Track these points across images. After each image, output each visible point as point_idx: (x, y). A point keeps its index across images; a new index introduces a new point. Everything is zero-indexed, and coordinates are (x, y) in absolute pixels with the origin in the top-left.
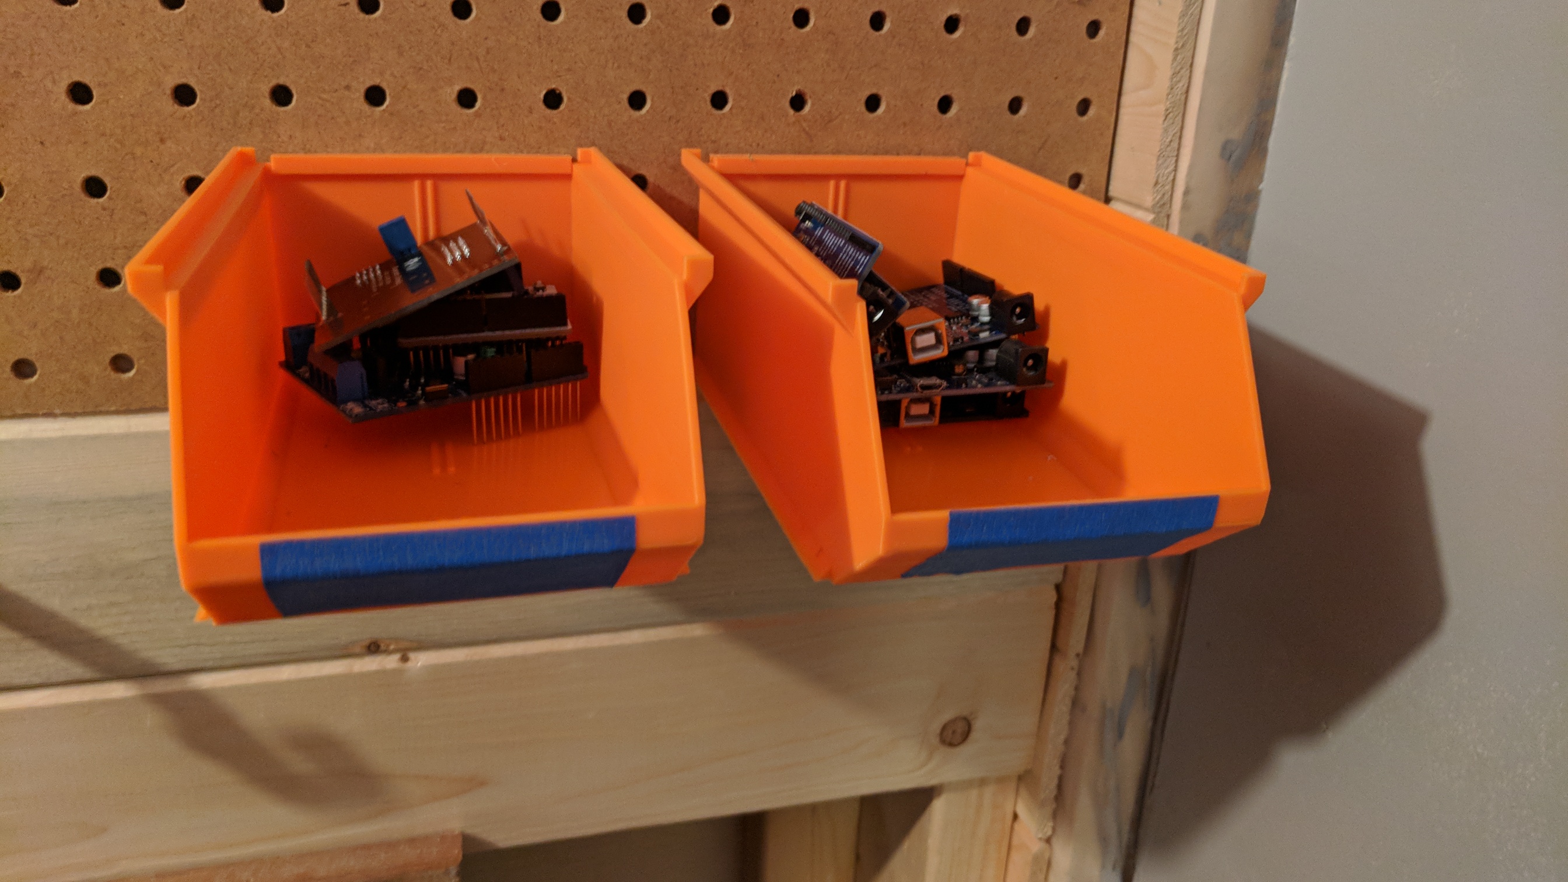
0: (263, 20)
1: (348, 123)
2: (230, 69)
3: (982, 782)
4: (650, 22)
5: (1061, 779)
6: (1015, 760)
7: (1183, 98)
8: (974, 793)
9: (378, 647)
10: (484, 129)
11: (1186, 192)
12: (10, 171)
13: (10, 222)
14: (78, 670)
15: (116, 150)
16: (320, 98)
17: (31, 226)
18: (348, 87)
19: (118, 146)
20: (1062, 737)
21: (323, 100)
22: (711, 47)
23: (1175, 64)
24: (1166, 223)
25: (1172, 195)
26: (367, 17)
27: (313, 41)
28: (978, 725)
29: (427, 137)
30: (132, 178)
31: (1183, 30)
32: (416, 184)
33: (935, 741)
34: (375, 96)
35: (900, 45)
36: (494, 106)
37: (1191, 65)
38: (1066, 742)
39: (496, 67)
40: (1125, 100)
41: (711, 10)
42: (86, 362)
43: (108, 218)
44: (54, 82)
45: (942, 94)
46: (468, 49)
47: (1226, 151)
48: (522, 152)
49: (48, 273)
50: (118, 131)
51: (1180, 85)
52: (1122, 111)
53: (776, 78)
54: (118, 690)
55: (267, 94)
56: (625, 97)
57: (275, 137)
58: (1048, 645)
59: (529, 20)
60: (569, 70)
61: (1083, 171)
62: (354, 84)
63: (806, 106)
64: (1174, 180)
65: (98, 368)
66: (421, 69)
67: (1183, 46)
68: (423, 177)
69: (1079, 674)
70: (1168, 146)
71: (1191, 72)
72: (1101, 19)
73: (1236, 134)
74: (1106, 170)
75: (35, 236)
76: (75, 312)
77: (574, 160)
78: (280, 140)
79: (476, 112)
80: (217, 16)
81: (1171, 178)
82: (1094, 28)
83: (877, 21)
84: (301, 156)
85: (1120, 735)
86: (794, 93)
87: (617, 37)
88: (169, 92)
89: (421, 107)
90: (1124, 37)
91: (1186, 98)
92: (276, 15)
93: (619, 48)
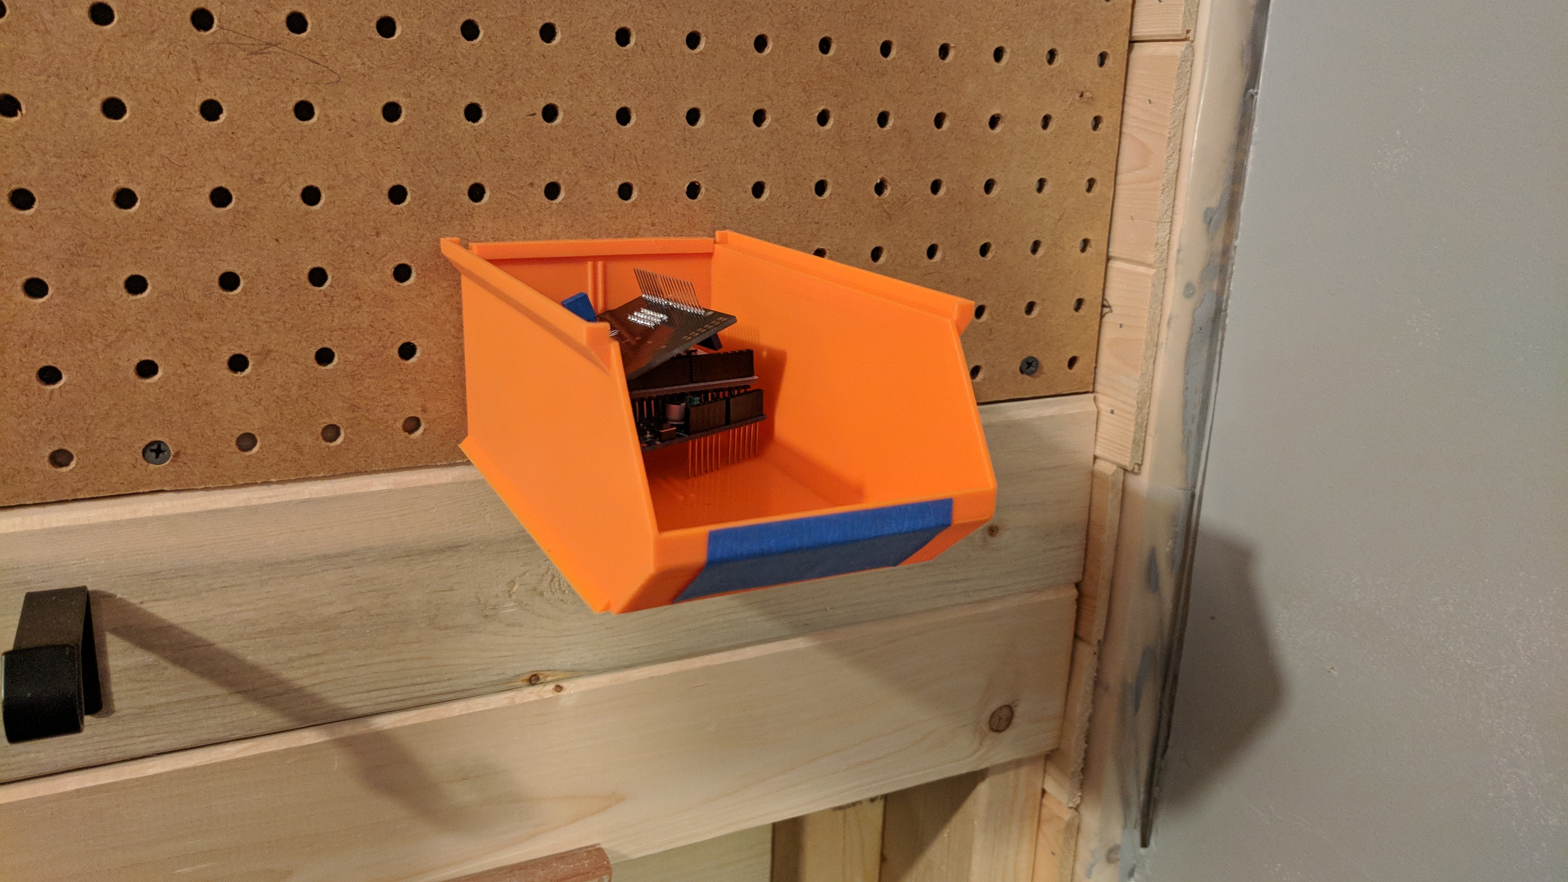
0: (465, 129)
1: (530, 214)
2: (437, 171)
3: (1018, 763)
4: (770, 125)
5: (1086, 751)
6: (1044, 741)
7: (1175, 176)
8: (1011, 774)
9: (538, 679)
10: (639, 217)
11: (1179, 251)
12: (248, 266)
13: (245, 310)
14: (280, 722)
15: (340, 243)
16: (508, 193)
17: (263, 314)
18: (531, 184)
19: (341, 240)
20: (1087, 715)
21: (512, 195)
22: (816, 143)
23: (1169, 149)
24: (1164, 275)
25: (1168, 254)
26: (549, 124)
27: (506, 146)
28: (1019, 711)
29: (594, 225)
30: (350, 268)
31: (1174, 122)
32: (590, 264)
33: (986, 729)
34: (552, 191)
35: (956, 139)
36: (647, 197)
37: (1180, 150)
38: (1090, 720)
39: (650, 165)
40: (1121, 178)
41: (817, 114)
42: (300, 434)
43: (329, 304)
44: (291, 187)
45: (988, 178)
46: (628, 150)
47: (1209, 218)
48: (669, 235)
49: (273, 355)
50: (342, 227)
51: (1173, 166)
52: (1118, 187)
53: (864, 169)
54: (309, 737)
55: (466, 193)
56: (750, 187)
57: (471, 228)
59: (677, 125)
60: (707, 166)
61: (1090, 237)
62: (537, 181)
63: (885, 191)
64: (1169, 241)
65: (311, 439)
66: (590, 167)
67: (1173, 136)
68: (595, 258)
69: (1099, 658)
70: (1164, 214)
71: (1180, 155)
72: (1102, 115)
73: (1214, 201)
74: (1107, 234)
75: (266, 322)
76: (294, 389)
77: (715, 242)
78: (475, 231)
79: (633, 202)
80: (430, 127)
81: (1167, 240)
82: (1097, 121)
83: (939, 120)
84: (491, 244)
85: (1137, 708)
86: (878, 181)
87: (745, 137)
88: (386, 192)
89: (590, 199)
90: (1119, 129)
91: (1177, 176)
92: (476, 124)
93: (746, 147)
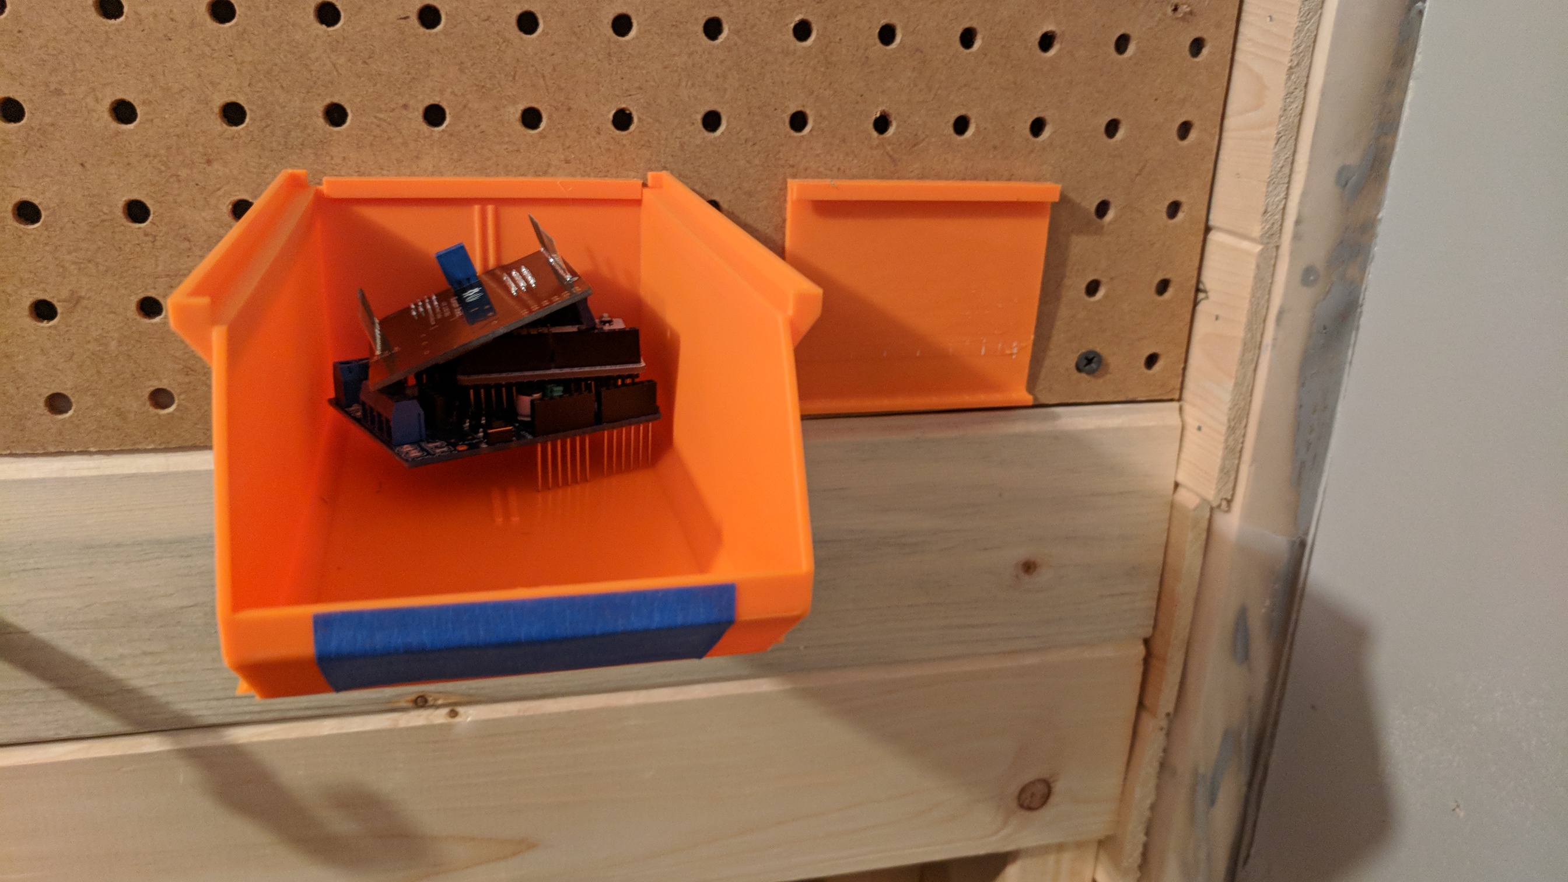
0: (317, 35)
1: (405, 144)
2: (282, 87)
3: (1060, 848)
4: (727, 38)
5: (1146, 846)
6: (1098, 825)
7: (1296, 120)
8: (1051, 859)
9: (426, 701)
10: (548, 151)
11: (1298, 222)
12: (48, 195)
13: (47, 248)
14: (110, 724)
15: (161, 172)
16: (376, 117)
17: (69, 253)
18: (405, 106)
19: (163, 168)
20: (1149, 802)
21: (380, 119)
22: (792, 64)
23: (1289, 83)
24: (1274, 254)
25: (1281, 225)
26: (428, 31)
27: (370, 57)
28: (1059, 787)
29: (488, 159)
30: (175, 202)
31: (1298, 47)
32: (477, 208)
33: (1014, 804)
34: (434, 115)
35: (991, 63)
36: (559, 126)
37: (1306, 85)
38: (1153, 808)
39: (563, 85)
40: (1229, 123)
41: (792, 25)
42: (123, 397)
43: (150, 245)
44: (97, 100)
45: (1035, 116)
46: (532, 66)
47: (1342, 178)
48: (589, 176)
49: (84, 302)
50: (163, 152)
51: (1294, 106)
52: (1225, 135)
53: (859, 98)
54: (151, 744)
55: (320, 114)
56: (699, 117)
57: (328, 158)
58: (1134, 702)
59: (599, 35)
60: (640, 88)
61: (1182, 198)
62: (412, 103)
63: (890, 128)
64: (1284, 209)
65: (137, 404)
66: (483, 87)
67: (1298, 64)
68: (483, 201)
69: (1168, 734)
70: (1279, 172)
71: (1305, 93)
72: (1205, 36)
73: (1353, 158)
74: (1207, 197)
75: (74, 263)
76: (113, 344)
77: (645, 185)
78: (333, 162)
79: (540, 133)
80: (270, 30)
81: (1281, 206)
82: (1197, 46)
83: (968, 38)
84: (355, 178)
85: (1212, 802)
86: (878, 115)
87: (691, 54)
88: (217, 110)
89: (483, 127)
90: (1229, 56)
91: (1300, 121)
92: (331, 29)
93: (693, 65)
